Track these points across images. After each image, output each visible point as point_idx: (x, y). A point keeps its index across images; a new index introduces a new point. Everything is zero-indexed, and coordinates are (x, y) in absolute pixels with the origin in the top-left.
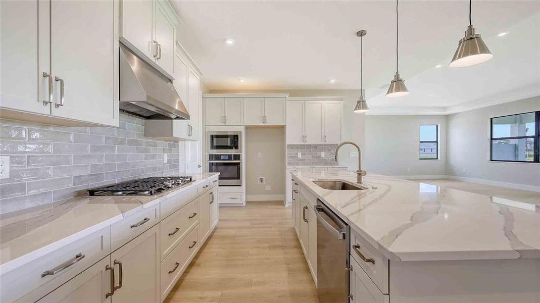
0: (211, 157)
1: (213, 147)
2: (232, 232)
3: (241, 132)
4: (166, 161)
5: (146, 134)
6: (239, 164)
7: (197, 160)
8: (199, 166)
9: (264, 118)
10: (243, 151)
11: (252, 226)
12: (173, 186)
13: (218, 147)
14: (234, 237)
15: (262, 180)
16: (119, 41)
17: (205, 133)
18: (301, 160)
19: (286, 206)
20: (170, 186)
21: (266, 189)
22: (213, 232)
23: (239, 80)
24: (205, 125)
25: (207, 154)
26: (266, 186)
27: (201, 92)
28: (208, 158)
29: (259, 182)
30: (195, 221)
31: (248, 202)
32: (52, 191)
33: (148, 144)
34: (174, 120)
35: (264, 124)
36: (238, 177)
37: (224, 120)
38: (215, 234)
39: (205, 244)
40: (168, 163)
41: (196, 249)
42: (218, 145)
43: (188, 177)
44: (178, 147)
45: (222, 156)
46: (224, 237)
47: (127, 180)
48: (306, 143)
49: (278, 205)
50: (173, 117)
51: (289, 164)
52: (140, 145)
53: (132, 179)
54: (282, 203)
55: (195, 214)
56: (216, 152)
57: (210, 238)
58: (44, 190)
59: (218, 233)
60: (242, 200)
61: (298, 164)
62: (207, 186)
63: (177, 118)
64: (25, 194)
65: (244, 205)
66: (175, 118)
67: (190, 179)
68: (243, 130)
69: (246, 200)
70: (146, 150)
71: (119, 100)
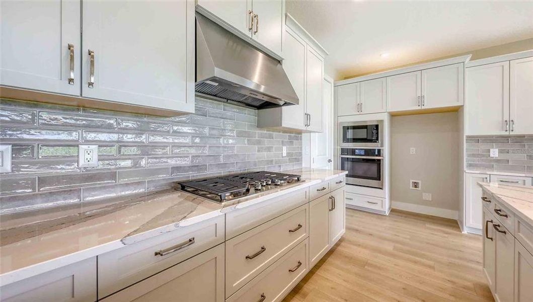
0: (343, 151)
1: (346, 140)
2: (363, 254)
3: (382, 121)
4: (284, 155)
5: (260, 126)
6: (379, 160)
7: (327, 154)
8: (330, 161)
9: (421, 99)
10: (385, 145)
11: (396, 252)
12: (264, 188)
13: (355, 140)
14: (364, 264)
15: (416, 185)
16: (196, 11)
17: (337, 124)
18: (498, 161)
19: (465, 231)
20: (260, 188)
21: (424, 198)
22: (337, 245)
23: (381, 55)
24: (336, 115)
25: (339, 147)
26: (424, 194)
27: (333, 80)
28: (340, 152)
29: (411, 187)
30: (301, 236)
31: (393, 211)
32: (146, 180)
33: (262, 136)
34: (283, 107)
35: (419, 108)
36: (378, 177)
37: (359, 107)
38: (339, 248)
39: (318, 266)
40: (287, 156)
41: (302, 272)
42: (355, 137)
43: (296, 176)
44: (301, 140)
45: (356, 151)
46: (350, 259)
47: (234, 173)
48: (512, 133)
49: (447, 226)
50: (282, 103)
51: (470, 166)
52: (252, 137)
53: (242, 172)
54: (455, 224)
55: (300, 226)
56: (351, 146)
57: (331, 252)
58: (137, 179)
59: (344, 249)
60: (385, 207)
61: (491, 167)
62: (324, 189)
63: (286, 104)
64: (116, 182)
65: (387, 213)
66: (283, 105)
67: (298, 178)
68: (386, 118)
69: (390, 208)
70: (259, 142)
71: (196, 81)
